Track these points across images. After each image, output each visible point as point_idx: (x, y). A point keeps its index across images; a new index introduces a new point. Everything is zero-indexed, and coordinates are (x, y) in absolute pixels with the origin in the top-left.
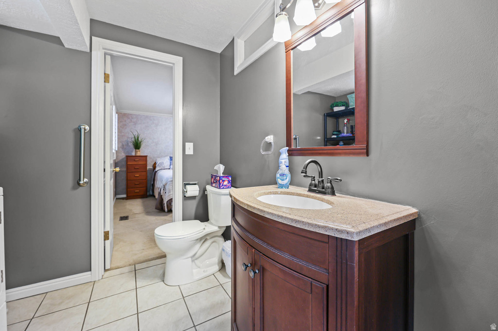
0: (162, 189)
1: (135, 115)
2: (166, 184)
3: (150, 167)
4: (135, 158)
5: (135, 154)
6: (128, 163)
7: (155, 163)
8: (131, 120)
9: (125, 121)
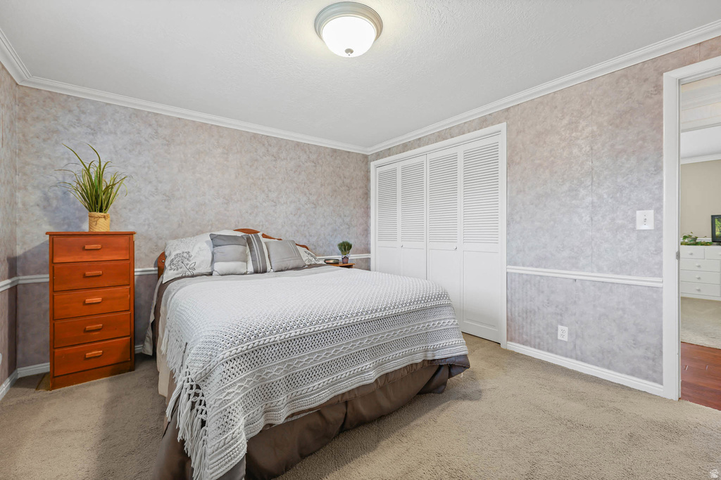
0: (184, 407)
1: (93, 102)
2: (206, 376)
3: (143, 267)
4: (84, 239)
5: (90, 228)
6: (57, 260)
7: (163, 256)
8: (79, 120)
9: (56, 119)
